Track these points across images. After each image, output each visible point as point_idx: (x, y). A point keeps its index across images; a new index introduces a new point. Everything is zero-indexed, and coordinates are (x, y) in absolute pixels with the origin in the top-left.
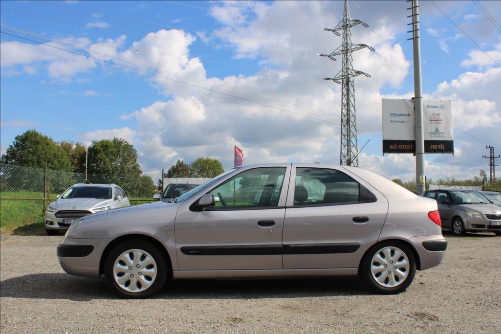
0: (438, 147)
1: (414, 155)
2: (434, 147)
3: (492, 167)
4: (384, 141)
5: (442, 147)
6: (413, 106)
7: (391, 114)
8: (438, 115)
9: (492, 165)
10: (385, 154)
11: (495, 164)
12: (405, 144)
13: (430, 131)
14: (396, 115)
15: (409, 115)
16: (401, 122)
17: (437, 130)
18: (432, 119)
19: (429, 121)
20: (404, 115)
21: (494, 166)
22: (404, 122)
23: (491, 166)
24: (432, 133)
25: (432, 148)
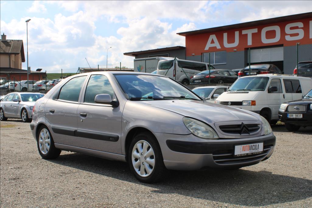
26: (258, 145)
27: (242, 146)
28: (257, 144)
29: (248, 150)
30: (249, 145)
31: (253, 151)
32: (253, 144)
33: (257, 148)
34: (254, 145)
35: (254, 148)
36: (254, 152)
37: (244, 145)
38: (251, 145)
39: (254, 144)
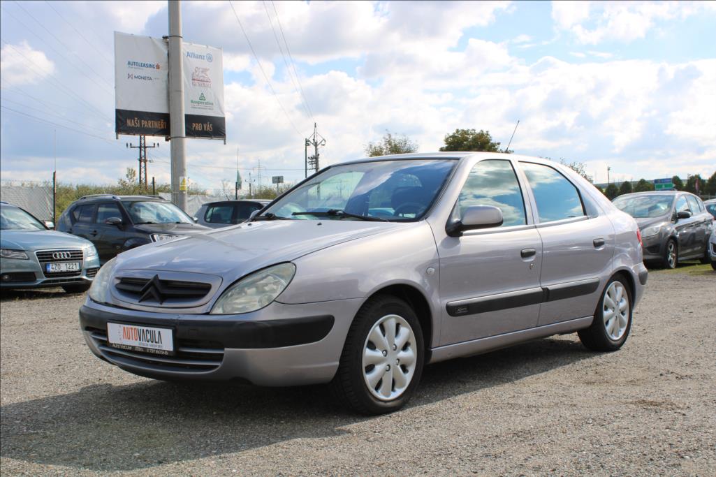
0: (203, 128)
1: (167, 140)
2: (197, 126)
3: (143, 164)
4: (118, 112)
5: (208, 127)
6: (166, 52)
7: (129, 63)
8: (205, 71)
9: (142, 160)
10: (119, 136)
11: (148, 158)
12: (151, 120)
13: (192, 99)
14: (137, 64)
15: (158, 67)
16: (145, 78)
17: (202, 97)
18: (196, 78)
19: (191, 81)
20: (151, 66)
21: (145, 161)
22: (151, 79)
23: (140, 161)
24: (195, 102)
25: (195, 128)
26: (159, 332)
27: (122, 326)
28: (157, 330)
29: (136, 340)
30: (137, 327)
31: (149, 345)
32: (145, 328)
33: (157, 340)
34: (147, 330)
35: (149, 337)
36: (149, 347)
37: (126, 326)
38: (142, 328)
39: (149, 329)
